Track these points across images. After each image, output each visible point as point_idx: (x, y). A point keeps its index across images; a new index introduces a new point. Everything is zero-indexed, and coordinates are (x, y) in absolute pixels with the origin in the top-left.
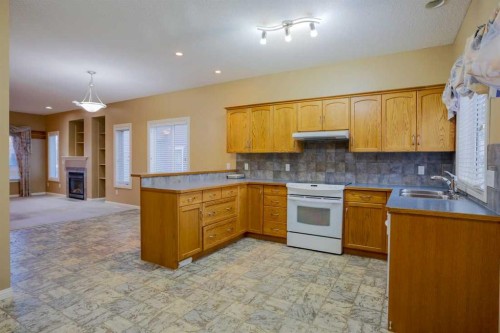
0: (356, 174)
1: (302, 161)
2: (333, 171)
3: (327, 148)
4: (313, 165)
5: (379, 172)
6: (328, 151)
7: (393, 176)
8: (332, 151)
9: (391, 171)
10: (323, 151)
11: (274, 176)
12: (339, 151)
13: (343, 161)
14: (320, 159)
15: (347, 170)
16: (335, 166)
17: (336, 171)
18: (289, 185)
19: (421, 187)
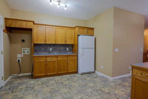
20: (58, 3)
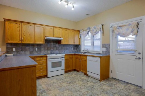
0: (59, 50)
1: (42, 47)
2: (52, 50)
3: (51, 43)
4: (46, 48)
5: (64, 50)
6: (51, 44)
7: (67, 50)
8: (52, 44)
9: (67, 49)
10: (50, 43)
11: (30, 53)
12: (54, 44)
13: (55, 47)
14: (49, 46)
15: (57, 49)
16: (53, 48)
17: (54, 50)
18: (48, 55)
19: (72, 53)
20: (66, 3)
